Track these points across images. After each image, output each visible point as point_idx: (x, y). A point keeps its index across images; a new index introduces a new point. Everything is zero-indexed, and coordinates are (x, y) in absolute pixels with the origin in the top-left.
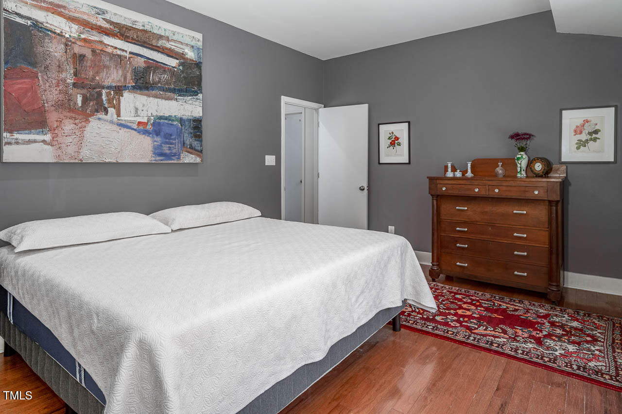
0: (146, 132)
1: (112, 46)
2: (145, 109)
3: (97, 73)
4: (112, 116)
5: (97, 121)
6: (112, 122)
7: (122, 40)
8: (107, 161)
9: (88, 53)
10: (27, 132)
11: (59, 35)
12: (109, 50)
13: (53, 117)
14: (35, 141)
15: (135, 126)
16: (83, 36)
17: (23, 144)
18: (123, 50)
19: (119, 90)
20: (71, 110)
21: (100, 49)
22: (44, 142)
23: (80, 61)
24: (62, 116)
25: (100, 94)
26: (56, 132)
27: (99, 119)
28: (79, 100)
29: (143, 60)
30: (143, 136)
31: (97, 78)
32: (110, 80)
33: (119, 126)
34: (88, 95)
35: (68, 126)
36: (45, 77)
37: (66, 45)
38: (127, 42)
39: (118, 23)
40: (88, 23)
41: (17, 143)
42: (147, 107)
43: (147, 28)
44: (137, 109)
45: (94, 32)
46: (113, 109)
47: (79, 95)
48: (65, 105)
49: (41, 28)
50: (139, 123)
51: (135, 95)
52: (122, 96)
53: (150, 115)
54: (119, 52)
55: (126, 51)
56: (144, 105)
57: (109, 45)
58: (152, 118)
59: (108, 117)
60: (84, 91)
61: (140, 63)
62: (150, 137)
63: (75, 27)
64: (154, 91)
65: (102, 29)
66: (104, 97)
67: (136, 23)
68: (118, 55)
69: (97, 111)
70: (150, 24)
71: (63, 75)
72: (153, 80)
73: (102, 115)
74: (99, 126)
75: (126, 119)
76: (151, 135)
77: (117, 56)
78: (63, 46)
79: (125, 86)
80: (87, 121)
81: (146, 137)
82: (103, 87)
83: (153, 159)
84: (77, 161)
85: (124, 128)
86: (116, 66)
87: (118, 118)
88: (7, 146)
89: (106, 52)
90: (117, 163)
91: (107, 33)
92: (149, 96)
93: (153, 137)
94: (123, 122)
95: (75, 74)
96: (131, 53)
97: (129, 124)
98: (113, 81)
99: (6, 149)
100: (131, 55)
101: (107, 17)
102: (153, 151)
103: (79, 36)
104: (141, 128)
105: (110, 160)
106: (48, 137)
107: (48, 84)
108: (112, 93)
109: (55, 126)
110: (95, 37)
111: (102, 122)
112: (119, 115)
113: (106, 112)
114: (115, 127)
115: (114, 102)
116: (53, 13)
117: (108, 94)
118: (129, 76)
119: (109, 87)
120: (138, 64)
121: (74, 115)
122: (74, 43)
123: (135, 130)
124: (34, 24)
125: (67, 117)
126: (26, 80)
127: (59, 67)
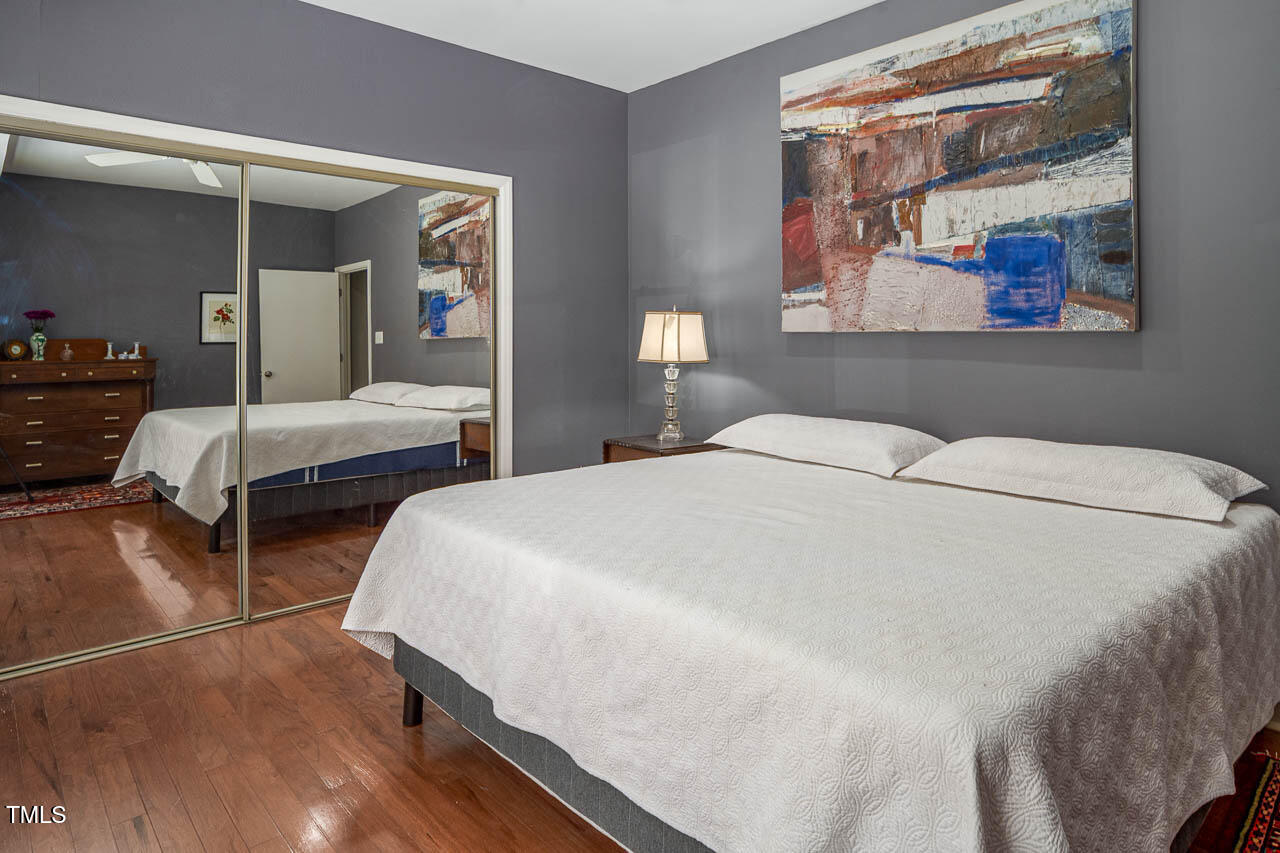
0: (971, 267)
1: (906, 116)
2: (968, 217)
3: (884, 175)
4: (907, 246)
5: (885, 259)
6: (907, 257)
7: (924, 95)
8: (900, 328)
9: (870, 146)
10: (802, 289)
11: (835, 135)
12: (902, 125)
13: (828, 263)
14: (810, 302)
15: (949, 259)
16: (863, 121)
17: (799, 307)
18: (925, 114)
19: (917, 194)
20: (848, 248)
21: (888, 130)
22: (819, 301)
23: (860, 166)
24: (838, 260)
25: (888, 210)
26: (832, 285)
27: (888, 255)
28: (860, 227)
29: (964, 115)
30: (966, 275)
31: (884, 184)
32: (904, 180)
33: (920, 262)
34: (871, 217)
35: (846, 274)
36: (820, 206)
37: (842, 147)
38: (932, 94)
39: (916, 67)
40: (870, 94)
41: (794, 306)
42: (974, 212)
43: (973, 43)
44: (951, 223)
45: (879, 106)
46: (908, 232)
47: (859, 222)
48: (844, 242)
49: (816, 135)
50: (958, 249)
51: (950, 194)
52: (924, 203)
53: (979, 227)
54: (918, 122)
55: (931, 113)
56: (965, 210)
57: (901, 117)
58: (985, 233)
59: (901, 249)
60: (866, 213)
61: (959, 122)
62: (980, 275)
63: (854, 111)
64: (987, 174)
65: (891, 95)
66: (895, 215)
67: (951, 47)
68: (916, 128)
69: (884, 241)
70: (978, 31)
71: (839, 197)
72: (986, 148)
73: (890, 248)
74: (887, 267)
75: (932, 246)
76: (982, 272)
77: (915, 131)
78: (838, 151)
79: (929, 182)
80: (870, 261)
81: (972, 277)
82: (893, 197)
83: (988, 323)
84: (857, 330)
85: (928, 263)
86: (913, 150)
87: (918, 247)
88: (786, 311)
89: (897, 131)
90: (916, 334)
91: (897, 96)
92: (976, 187)
93: (987, 275)
94: (926, 254)
95: (854, 189)
96: (939, 113)
97: (937, 256)
98: (909, 179)
99: (785, 314)
100: (941, 117)
101: (899, 66)
102: (986, 306)
103: (859, 123)
104: (962, 258)
105: (904, 328)
106: (822, 295)
107: (823, 216)
108: (908, 203)
109: (831, 276)
110: (880, 113)
111: (892, 259)
112: (918, 241)
113: (898, 238)
114: (913, 266)
115: (911, 219)
116: (828, 107)
117: (901, 206)
118: (936, 159)
119: (902, 194)
120: (955, 127)
121: (852, 255)
122: (852, 139)
123: (949, 265)
124: (808, 134)
125: (843, 261)
126: (800, 218)
127: (835, 184)
